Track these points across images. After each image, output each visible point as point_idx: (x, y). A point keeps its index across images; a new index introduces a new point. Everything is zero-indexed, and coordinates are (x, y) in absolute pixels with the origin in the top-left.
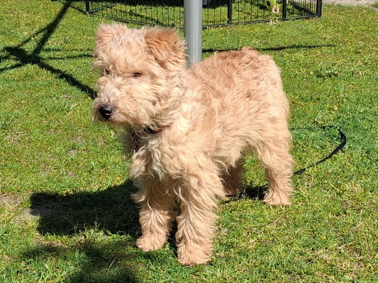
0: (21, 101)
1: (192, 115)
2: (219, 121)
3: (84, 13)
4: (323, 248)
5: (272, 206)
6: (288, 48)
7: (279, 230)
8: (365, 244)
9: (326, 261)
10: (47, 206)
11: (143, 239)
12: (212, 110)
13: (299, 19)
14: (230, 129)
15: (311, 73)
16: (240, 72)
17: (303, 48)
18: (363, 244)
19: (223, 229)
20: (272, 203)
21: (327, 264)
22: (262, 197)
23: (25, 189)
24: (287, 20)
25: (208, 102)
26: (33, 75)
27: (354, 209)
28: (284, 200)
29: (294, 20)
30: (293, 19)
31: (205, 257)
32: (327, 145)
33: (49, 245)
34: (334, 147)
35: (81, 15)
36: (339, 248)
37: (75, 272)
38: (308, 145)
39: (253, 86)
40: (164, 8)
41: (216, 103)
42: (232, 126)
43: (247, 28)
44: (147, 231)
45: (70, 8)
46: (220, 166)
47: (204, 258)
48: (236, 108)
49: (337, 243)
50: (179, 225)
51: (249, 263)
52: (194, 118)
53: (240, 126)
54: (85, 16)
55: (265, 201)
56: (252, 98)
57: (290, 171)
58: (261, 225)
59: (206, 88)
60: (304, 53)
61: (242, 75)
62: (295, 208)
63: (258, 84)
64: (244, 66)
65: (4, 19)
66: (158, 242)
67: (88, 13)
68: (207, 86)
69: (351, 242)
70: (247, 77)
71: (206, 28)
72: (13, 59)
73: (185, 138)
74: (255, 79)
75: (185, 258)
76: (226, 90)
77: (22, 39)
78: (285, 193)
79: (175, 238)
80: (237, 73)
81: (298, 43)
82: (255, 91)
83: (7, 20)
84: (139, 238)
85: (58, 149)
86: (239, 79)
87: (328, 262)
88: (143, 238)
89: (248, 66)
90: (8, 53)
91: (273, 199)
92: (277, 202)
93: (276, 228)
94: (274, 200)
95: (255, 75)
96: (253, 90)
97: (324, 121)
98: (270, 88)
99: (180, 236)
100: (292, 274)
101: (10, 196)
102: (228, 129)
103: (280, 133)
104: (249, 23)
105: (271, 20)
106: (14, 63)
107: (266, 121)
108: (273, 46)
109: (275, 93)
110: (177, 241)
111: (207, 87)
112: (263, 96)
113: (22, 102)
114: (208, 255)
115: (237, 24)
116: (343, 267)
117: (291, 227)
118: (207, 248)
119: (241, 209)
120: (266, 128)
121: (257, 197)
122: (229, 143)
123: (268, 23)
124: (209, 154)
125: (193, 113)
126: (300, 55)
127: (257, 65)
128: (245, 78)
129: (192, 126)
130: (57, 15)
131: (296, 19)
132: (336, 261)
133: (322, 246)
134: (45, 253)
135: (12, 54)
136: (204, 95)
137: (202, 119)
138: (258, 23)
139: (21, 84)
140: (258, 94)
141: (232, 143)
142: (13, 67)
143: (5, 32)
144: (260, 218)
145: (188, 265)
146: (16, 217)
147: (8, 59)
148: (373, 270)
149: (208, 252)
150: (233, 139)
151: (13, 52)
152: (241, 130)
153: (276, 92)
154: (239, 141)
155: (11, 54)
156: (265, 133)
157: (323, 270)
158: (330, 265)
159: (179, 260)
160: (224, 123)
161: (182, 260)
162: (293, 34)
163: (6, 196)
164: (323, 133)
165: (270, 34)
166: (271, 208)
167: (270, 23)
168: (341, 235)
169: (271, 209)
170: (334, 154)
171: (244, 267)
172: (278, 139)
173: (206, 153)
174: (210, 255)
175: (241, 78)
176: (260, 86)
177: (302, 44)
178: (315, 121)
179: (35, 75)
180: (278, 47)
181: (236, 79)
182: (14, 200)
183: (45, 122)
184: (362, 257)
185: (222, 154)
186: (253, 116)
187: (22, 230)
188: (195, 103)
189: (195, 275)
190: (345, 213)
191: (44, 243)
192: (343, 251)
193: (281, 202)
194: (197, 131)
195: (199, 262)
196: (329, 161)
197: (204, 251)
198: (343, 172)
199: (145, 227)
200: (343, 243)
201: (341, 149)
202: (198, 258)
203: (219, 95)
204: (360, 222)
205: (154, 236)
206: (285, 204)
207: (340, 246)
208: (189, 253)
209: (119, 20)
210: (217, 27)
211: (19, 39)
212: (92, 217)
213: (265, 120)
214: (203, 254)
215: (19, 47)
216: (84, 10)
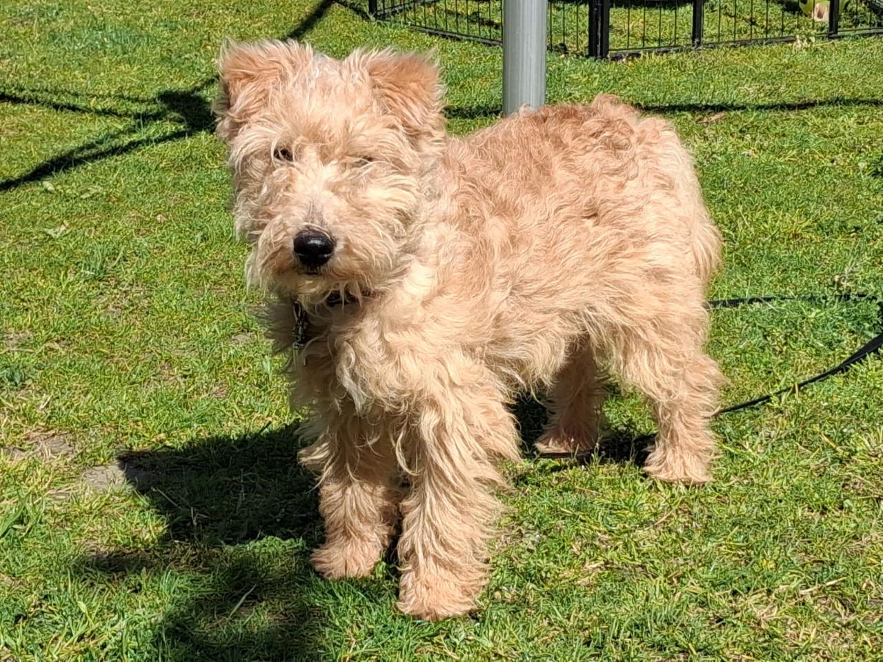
0: (155, 216)
1: (438, 257)
2: (502, 271)
3: (365, 17)
4: (761, 589)
5: (663, 482)
6: (821, 104)
7: (662, 543)
8: (869, 585)
9: (759, 624)
10: (141, 463)
11: (326, 552)
12: (486, 244)
13: (870, 35)
14: (532, 291)
15: (860, 164)
16: (571, 156)
17: (859, 104)
18: (865, 585)
19: (527, 535)
20: (662, 476)
21: (761, 629)
22: (641, 460)
23: (100, 422)
24: (840, 38)
25: (475, 223)
26: (204, 156)
27: (869, 499)
28: (694, 471)
29: (857, 39)
30: (854, 36)
31: (463, 601)
32: (843, 341)
33: (114, 554)
34: (859, 345)
35: (358, 21)
36: (802, 592)
37: (151, 624)
38: (797, 339)
39: (605, 189)
40: (555, 7)
41: (496, 230)
42: (536, 286)
43: (736, 58)
44: (336, 533)
45: (337, 4)
46: (510, 381)
47: (461, 603)
48: (552, 243)
49: (800, 581)
50: (405, 520)
51: (569, 619)
52: (443, 263)
53: (560, 287)
54: (366, 23)
55: (647, 469)
56: (603, 220)
57: (709, 401)
58: (624, 527)
59: (471, 190)
60: (859, 117)
61: (576, 164)
62: (720, 490)
63: (622, 186)
64: (585, 140)
65: (180, 27)
66: (361, 559)
67: (371, 17)
68: (474, 185)
69: (835, 578)
70: (588, 168)
71: (638, 55)
72: (170, 120)
73: (419, 313)
74: (613, 174)
75: (414, 598)
76: (525, 199)
77: (204, 75)
78: (696, 453)
79: (396, 552)
80: (563, 159)
81: (850, 94)
82: (608, 204)
83: (185, 31)
84: (318, 547)
85: (207, 329)
86: (567, 174)
87: (763, 626)
88: (327, 549)
89: (594, 143)
90: (165, 106)
91: (666, 466)
92: (676, 473)
93: (656, 537)
94: (669, 468)
95: (614, 164)
96: (603, 202)
97: (856, 282)
98: (653, 198)
99: (407, 548)
100: (667, 651)
101: (62, 437)
102: (525, 292)
103: (674, 307)
104: (744, 43)
105: (798, 36)
106: (170, 128)
107: (636, 278)
108: (789, 100)
109: (667, 209)
110: (401, 558)
111: (474, 188)
112: (629, 215)
113: (158, 218)
114: (469, 595)
115: (713, 46)
116: (800, 640)
117: (696, 536)
118: (470, 581)
119: (586, 489)
120: (635, 295)
121: (628, 460)
122: (530, 327)
123: (790, 45)
124: (479, 349)
125: (441, 252)
126: (847, 120)
127: (622, 140)
128: (584, 172)
129: (439, 282)
130: (302, 20)
131: (863, 35)
132: (785, 625)
133: (760, 586)
134: (96, 574)
135: (173, 108)
136: (465, 207)
137: (460, 266)
138: (766, 44)
139: (169, 178)
140: (619, 209)
141: (539, 326)
142: (164, 139)
143: (170, 59)
144: (627, 512)
145: (419, 617)
146: (61, 486)
147: (160, 119)
148: (872, 652)
149: (469, 589)
150: (541, 317)
151: (175, 103)
152: (564, 295)
153: (669, 206)
154: (560, 323)
155: (169, 109)
156: (633, 308)
157: (747, 643)
158: (765, 632)
159: (399, 604)
160: (513, 275)
161: (407, 603)
162: (845, 72)
163: (54, 435)
164: (844, 310)
165: (788, 71)
166: (660, 486)
167: (795, 44)
168: (814, 562)
169: (658, 490)
170: (854, 363)
171: (553, 627)
172: (670, 322)
173: (469, 349)
174: (477, 597)
175: (572, 170)
176: (627, 191)
177: (861, 96)
178: (834, 283)
179: (209, 157)
180: (800, 103)
181: (560, 174)
182: (70, 446)
183: (195, 268)
184: (852, 618)
185: (514, 353)
186: (599, 265)
187: (63, 516)
188: (443, 228)
189: (433, 643)
190: (841, 508)
191: (102, 549)
192: (810, 600)
193: (685, 474)
194: (451, 296)
195: (444, 611)
196: (838, 379)
197: (462, 587)
198: (866, 407)
199: (332, 523)
200: (814, 581)
201: (876, 351)
202: (444, 602)
203: (503, 209)
204: (871, 530)
205: (352, 545)
206: (694, 479)
207: (808, 588)
208: (424, 589)
209: (440, 33)
210: (666, 52)
211: (199, 74)
212: (235, 492)
213: (634, 274)
214: (458, 594)
215: (193, 92)
216: (366, 9)
